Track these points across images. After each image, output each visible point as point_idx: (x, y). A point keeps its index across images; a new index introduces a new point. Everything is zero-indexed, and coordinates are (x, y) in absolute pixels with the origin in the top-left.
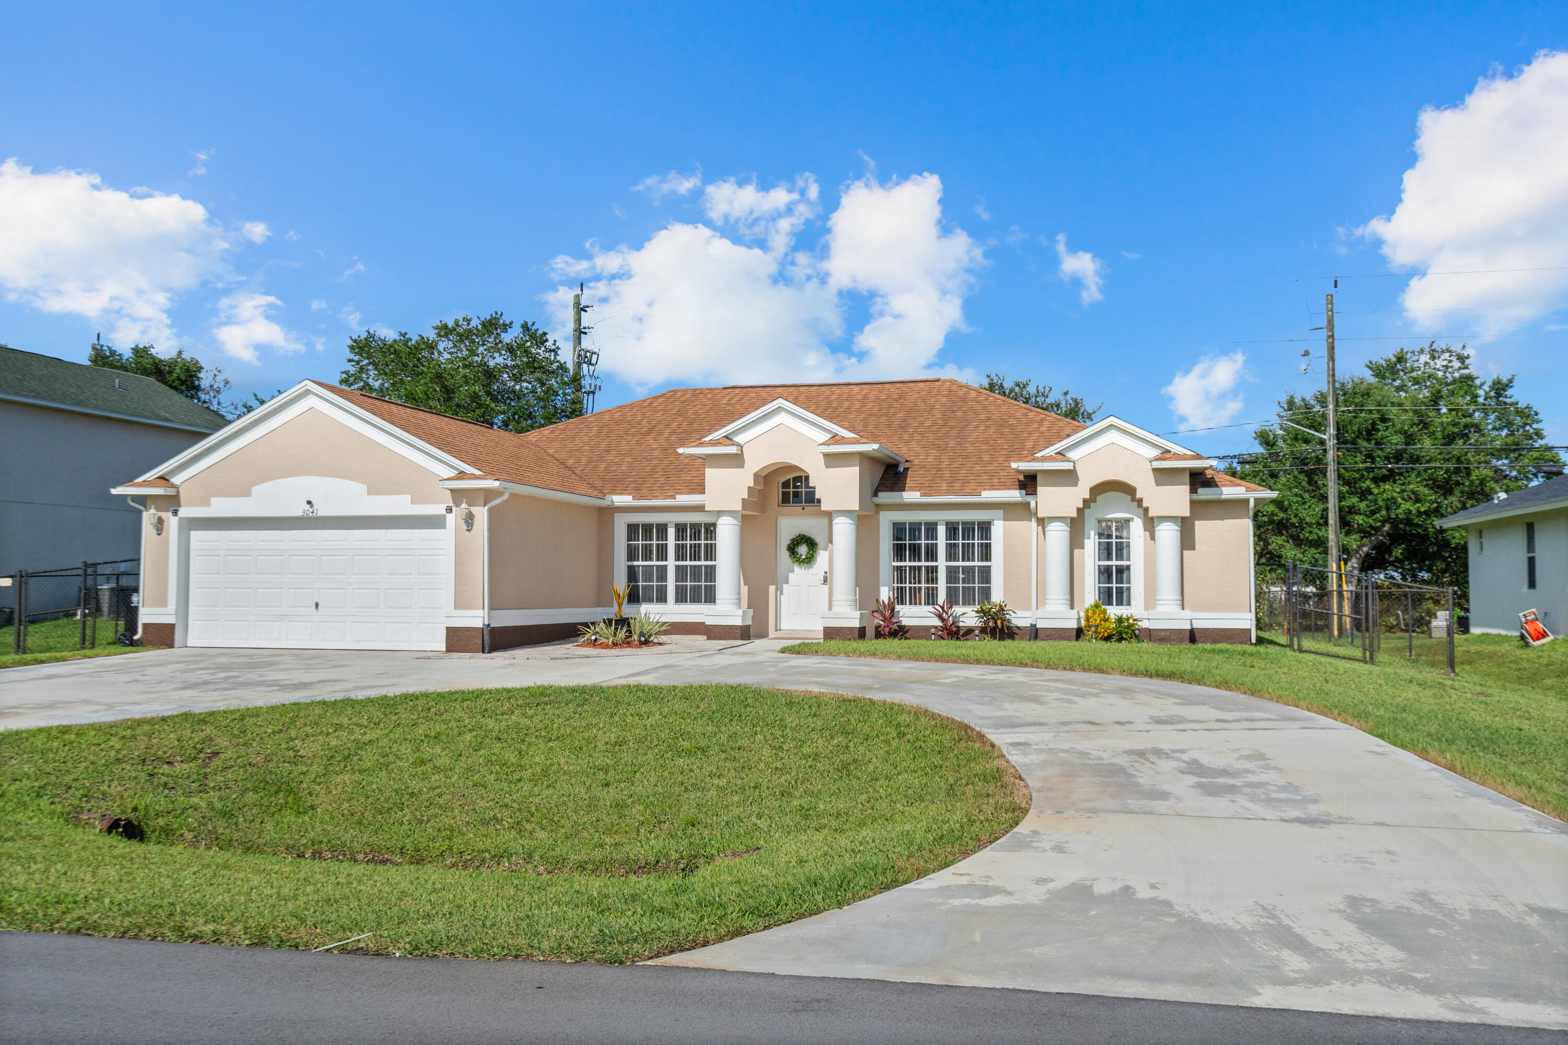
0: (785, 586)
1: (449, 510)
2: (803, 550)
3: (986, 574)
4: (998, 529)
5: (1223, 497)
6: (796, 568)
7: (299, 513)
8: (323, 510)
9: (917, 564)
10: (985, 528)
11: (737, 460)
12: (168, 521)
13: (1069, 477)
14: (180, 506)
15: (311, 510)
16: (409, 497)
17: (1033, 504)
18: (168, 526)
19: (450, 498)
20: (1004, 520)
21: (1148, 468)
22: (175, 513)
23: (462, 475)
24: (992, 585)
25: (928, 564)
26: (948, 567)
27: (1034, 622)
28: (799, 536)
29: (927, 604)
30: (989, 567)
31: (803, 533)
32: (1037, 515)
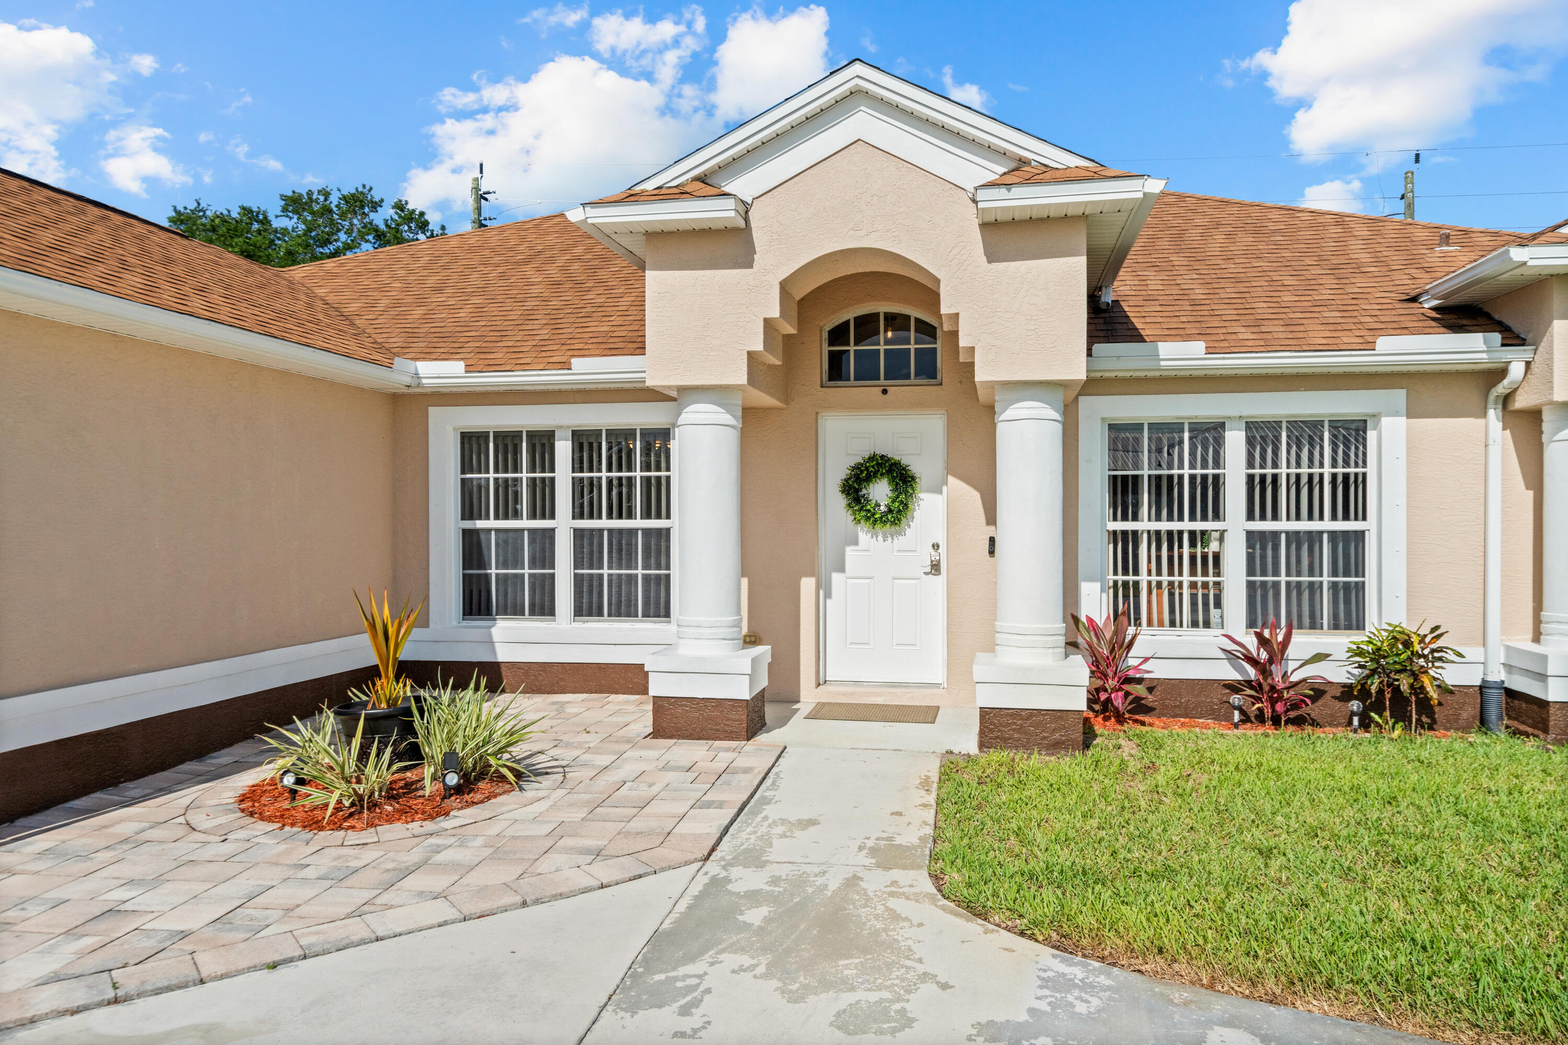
0: (836, 577)
2: (880, 491)
3: (1350, 549)
4: (1393, 436)
6: (864, 535)
9: (1175, 526)
10: (1351, 435)
11: (732, 245)
17: (1516, 370)
20: (1410, 415)
24: (1370, 579)
25: (1199, 526)
26: (1250, 534)
27: (1497, 675)
28: (872, 458)
29: (1195, 624)
30: (1360, 536)
31: (880, 452)
32: (1521, 402)
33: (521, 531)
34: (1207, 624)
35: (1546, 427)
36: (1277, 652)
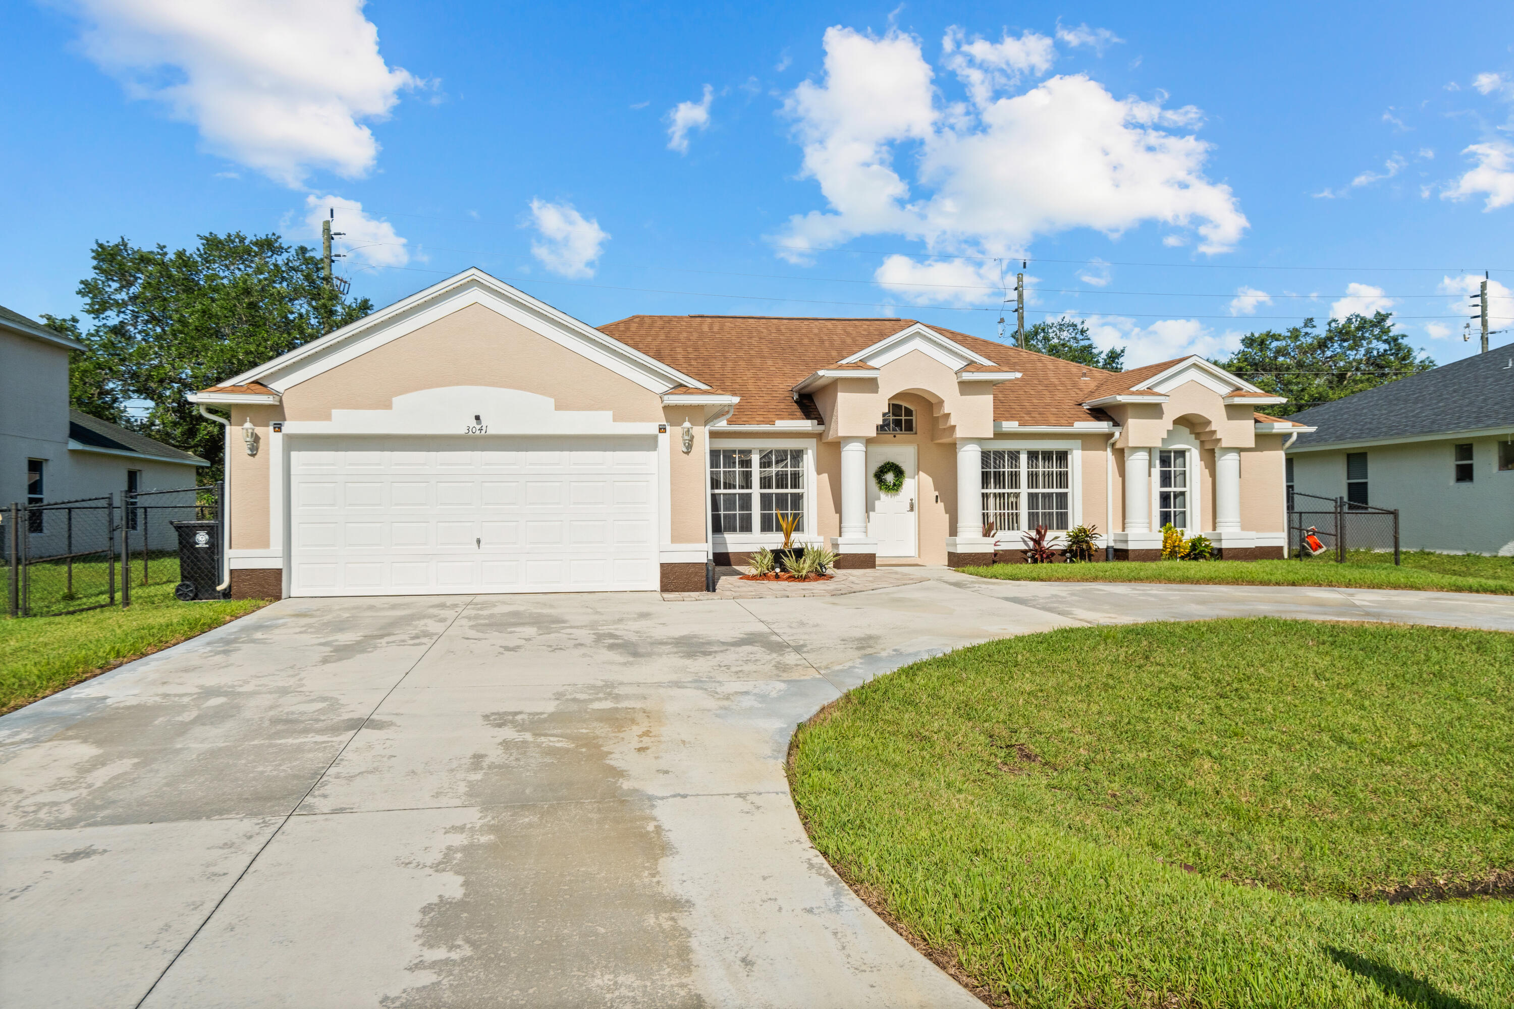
1: (662, 429)
2: (890, 477)
3: (1062, 499)
4: (1077, 457)
5: (1274, 431)
6: (883, 495)
7: (462, 431)
8: (494, 427)
9: (1002, 491)
10: (1062, 456)
11: (870, 385)
12: (268, 438)
13: (1154, 410)
14: (285, 420)
15: (478, 427)
16: (610, 413)
17: (1117, 435)
18: (268, 444)
19: (663, 415)
20: (1083, 450)
21: (1221, 403)
22: (278, 428)
23: (680, 387)
24: (1070, 511)
25: (1010, 491)
26: (1029, 494)
27: (1112, 544)
28: (888, 463)
29: (1009, 529)
30: (1066, 494)
31: (891, 461)
32: (1118, 446)
33: (735, 494)
34: (1013, 529)
35: (1126, 455)
36: (1042, 537)
